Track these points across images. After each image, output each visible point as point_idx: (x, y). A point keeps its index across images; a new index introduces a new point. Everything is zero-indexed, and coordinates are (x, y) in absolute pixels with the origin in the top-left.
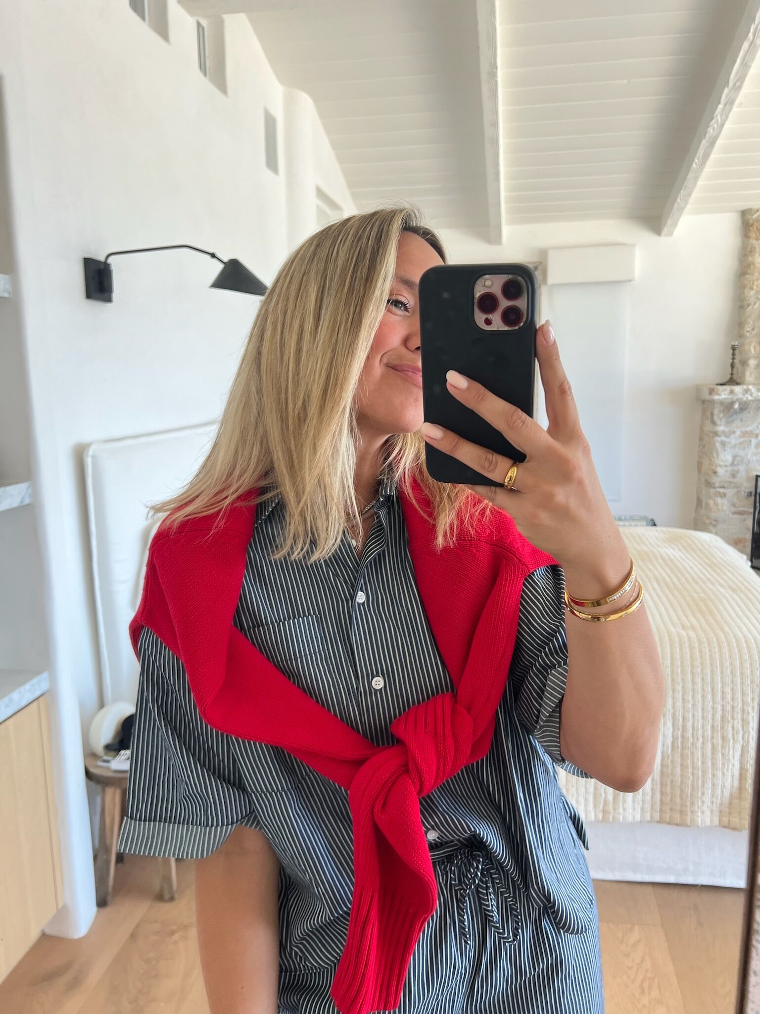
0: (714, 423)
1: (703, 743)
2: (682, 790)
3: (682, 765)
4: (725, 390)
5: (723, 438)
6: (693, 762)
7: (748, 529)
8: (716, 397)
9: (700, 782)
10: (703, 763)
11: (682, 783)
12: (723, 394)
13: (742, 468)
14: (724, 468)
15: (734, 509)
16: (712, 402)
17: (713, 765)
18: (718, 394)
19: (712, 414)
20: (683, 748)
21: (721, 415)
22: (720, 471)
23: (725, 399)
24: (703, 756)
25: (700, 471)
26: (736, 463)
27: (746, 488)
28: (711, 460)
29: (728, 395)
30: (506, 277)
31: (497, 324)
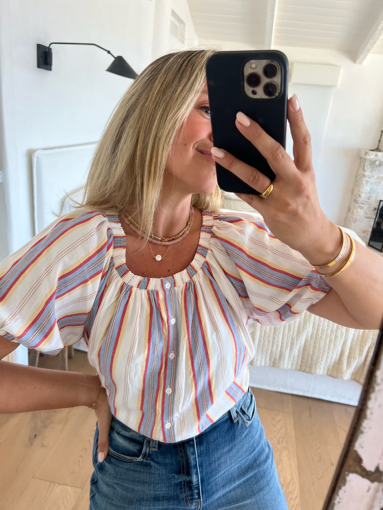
0: (364, 170)
1: (326, 337)
2: (312, 358)
3: (314, 346)
4: (373, 154)
5: (367, 179)
6: (319, 346)
7: (370, 226)
8: (368, 157)
9: (321, 355)
10: (324, 346)
11: (313, 354)
12: (372, 156)
13: (374, 195)
14: (365, 194)
15: (366, 215)
16: (365, 159)
17: (329, 348)
18: (369, 156)
19: (364, 166)
20: (316, 339)
21: (369, 167)
22: (363, 195)
23: (372, 158)
24: (325, 343)
25: (352, 194)
26: (371, 192)
27: (374, 206)
28: (359, 189)
29: (374, 156)
30: (264, 62)
31: (260, 94)
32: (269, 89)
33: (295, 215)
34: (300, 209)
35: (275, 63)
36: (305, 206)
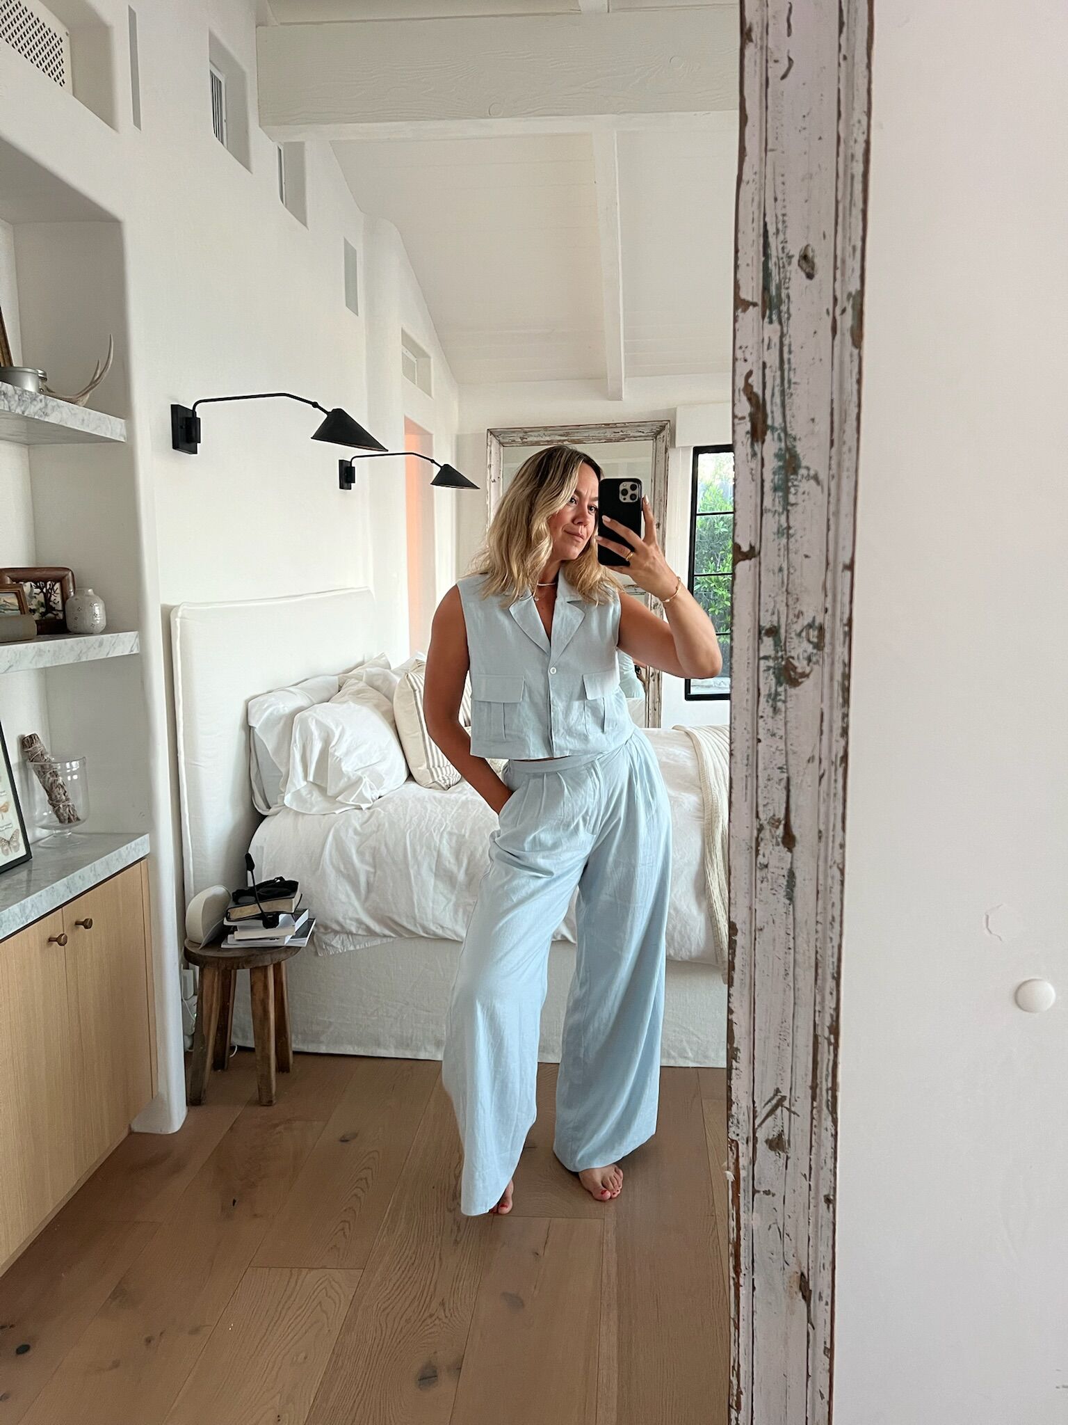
30: (631, 483)
31: (628, 500)
32: (633, 496)
33: (649, 571)
34: (651, 567)
35: (636, 484)
36: (654, 564)
